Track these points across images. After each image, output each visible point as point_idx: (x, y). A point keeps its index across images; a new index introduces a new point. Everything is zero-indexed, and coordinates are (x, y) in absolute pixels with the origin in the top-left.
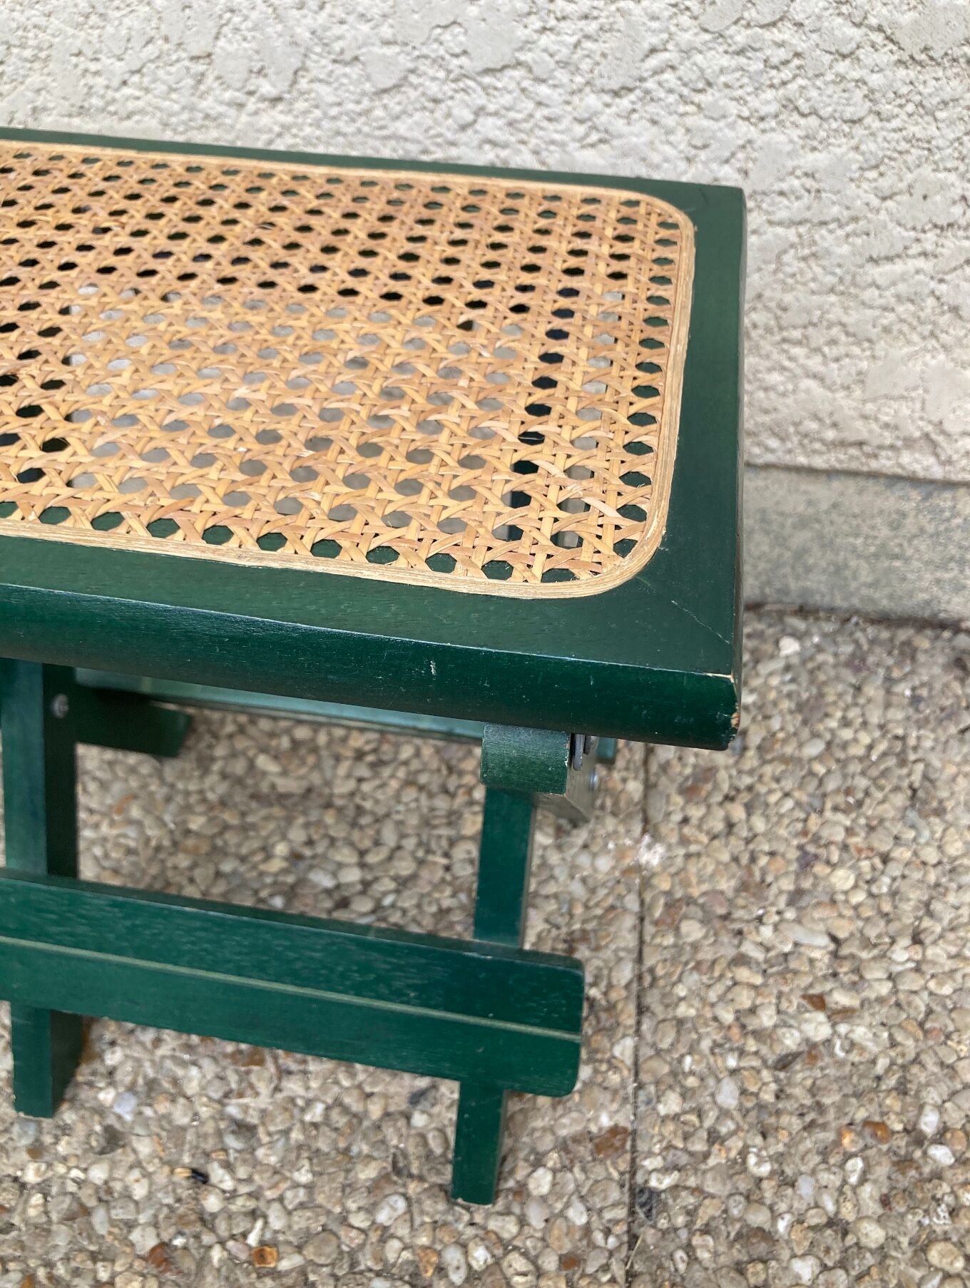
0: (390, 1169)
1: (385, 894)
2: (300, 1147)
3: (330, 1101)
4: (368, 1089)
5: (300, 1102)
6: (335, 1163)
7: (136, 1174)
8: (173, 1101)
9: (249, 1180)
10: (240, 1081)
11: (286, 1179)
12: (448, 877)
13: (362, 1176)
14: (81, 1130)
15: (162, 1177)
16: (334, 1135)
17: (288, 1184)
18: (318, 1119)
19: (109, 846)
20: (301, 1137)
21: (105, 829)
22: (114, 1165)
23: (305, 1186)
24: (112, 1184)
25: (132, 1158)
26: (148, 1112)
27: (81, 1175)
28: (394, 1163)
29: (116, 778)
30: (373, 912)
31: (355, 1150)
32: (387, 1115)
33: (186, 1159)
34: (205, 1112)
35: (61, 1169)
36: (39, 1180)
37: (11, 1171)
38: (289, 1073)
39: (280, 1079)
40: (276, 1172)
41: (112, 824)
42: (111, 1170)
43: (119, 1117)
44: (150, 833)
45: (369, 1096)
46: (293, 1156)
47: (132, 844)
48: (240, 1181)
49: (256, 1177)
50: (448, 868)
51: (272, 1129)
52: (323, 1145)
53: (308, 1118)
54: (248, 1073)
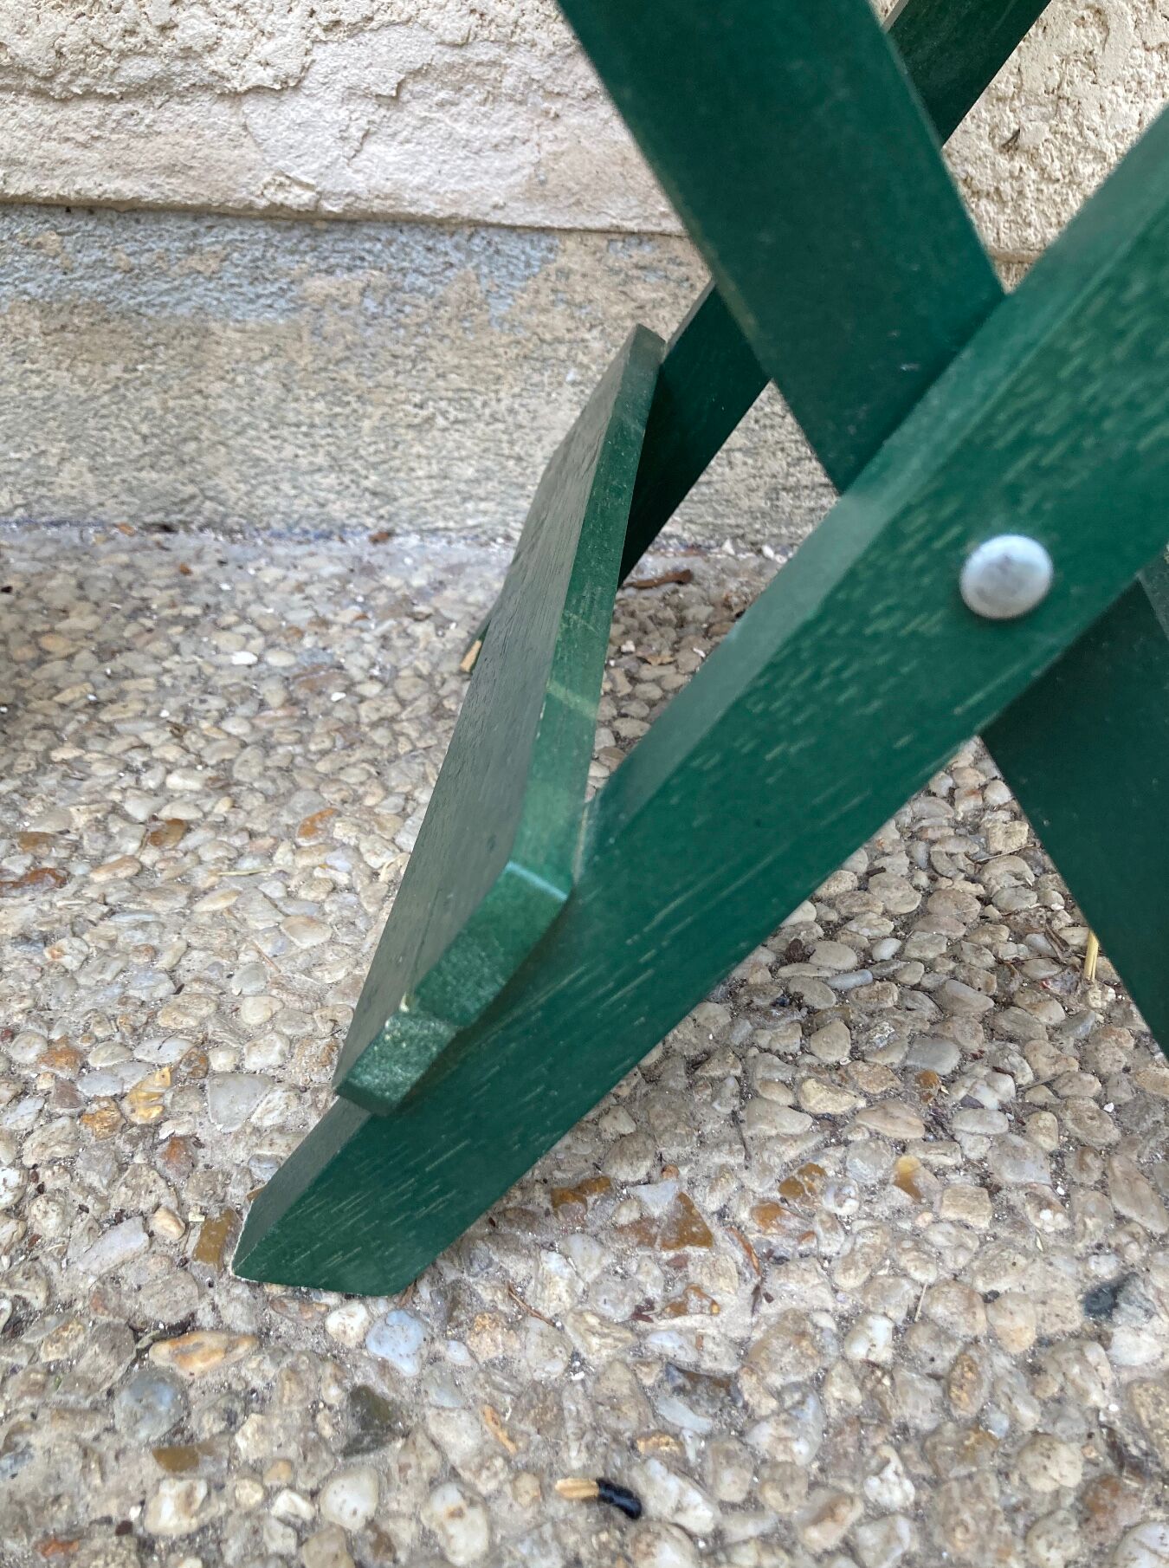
0: (1110, 1464)
1: (875, 941)
2: (857, 1421)
3: (899, 1315)
4: (981, 1286)
5: (826, 1322)
6: (964, 1454)
7: (450, 1497)
8: (514, 1326)
9: (752, 1504)
10: (669, 1282)
11: (851, 1499)
12: (993, 912)
13: (1043, 1485)
14: (291, 1400)
15: (518, 1509)
16: (933, 1389)
17: (859, 1509)
18: (884, 1354)
19: (293, 883)
20: (856, 1396)
21: (283, 857)
22: (384, 1484)
23: (905, 1513)
24: (389, 1526)
25: (432, 1460)
26: (456, 1354)
27: (305, 1509)
28: (1116, 1449)
29: (297, 788)
30: (864, 965)
31: (999, 1423)
32: (1043, 1342)
33: (575, 1458)
34: (598, 1350)
35: (250, 1494)
36: (189, 1524)
37: (112, 1509)
38: (781, 1260)
39: (762, 1273)
40: (813, 1485)
41: (297, 849)
42: (380, 1494)
43: (384, 1367)
44: (374, 862)
45: (991, 1298)
46: (848, 1442)
47: (343, 879)
48: (726, 1507)
49: (771, 1496)
50: (985, 901)
51: (776, 1380)
52: (918, 1409)
53: (858, 1351)
54: (680, 1263)
